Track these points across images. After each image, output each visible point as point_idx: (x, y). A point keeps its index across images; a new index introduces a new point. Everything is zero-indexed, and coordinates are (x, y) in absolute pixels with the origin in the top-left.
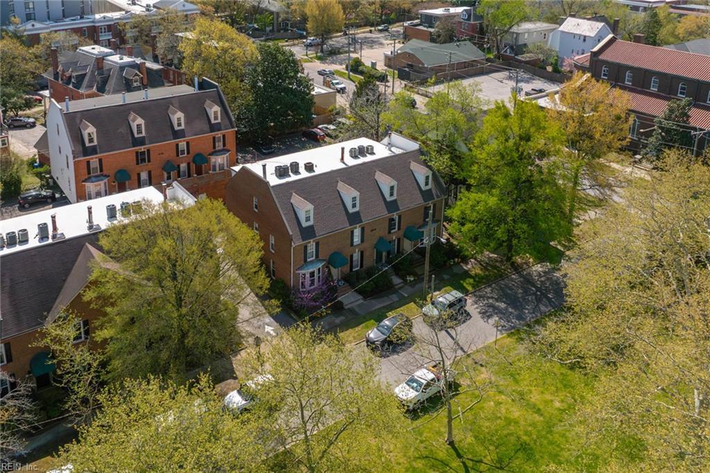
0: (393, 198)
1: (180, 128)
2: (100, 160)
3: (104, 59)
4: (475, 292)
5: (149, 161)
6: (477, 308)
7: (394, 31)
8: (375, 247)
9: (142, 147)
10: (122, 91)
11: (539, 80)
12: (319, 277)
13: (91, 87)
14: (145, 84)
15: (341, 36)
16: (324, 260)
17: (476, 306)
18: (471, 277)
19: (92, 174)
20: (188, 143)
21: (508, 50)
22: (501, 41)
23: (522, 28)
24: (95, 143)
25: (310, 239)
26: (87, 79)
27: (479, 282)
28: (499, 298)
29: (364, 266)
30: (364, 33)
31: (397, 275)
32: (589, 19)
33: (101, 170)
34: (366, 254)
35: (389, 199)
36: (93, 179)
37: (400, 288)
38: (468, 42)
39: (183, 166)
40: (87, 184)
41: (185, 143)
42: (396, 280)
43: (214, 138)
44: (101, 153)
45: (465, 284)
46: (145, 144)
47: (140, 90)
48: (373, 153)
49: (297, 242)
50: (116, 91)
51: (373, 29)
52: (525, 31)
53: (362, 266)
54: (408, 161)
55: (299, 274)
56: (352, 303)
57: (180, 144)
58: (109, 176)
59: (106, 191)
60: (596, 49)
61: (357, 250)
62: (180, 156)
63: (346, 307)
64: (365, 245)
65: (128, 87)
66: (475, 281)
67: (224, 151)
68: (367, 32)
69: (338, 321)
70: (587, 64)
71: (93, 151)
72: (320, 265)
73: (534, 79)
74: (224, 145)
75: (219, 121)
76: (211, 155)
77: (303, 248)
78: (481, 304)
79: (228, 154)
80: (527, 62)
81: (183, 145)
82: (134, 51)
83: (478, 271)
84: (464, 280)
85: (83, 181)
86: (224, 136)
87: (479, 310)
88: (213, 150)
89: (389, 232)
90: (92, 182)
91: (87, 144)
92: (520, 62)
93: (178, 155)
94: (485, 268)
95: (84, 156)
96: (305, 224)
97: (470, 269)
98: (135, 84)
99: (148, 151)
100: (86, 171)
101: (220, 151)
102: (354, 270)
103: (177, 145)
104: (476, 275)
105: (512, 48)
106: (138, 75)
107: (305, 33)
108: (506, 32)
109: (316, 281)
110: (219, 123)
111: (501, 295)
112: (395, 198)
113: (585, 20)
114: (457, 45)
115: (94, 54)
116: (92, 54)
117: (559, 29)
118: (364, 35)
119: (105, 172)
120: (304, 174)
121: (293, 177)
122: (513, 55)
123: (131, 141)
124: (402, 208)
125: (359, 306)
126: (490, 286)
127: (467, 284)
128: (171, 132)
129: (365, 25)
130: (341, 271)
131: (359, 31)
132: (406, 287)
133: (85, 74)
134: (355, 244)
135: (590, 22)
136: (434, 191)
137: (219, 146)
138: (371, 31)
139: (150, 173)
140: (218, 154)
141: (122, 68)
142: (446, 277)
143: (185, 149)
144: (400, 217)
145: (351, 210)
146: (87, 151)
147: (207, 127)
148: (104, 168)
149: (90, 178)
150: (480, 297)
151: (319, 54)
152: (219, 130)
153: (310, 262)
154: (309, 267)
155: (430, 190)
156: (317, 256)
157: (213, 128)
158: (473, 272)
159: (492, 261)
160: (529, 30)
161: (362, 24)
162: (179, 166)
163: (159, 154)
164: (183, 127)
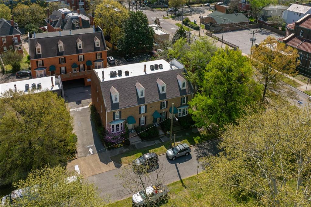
0: (163, 92)
1: (80, 49)
2: (43, 61)
3: (66, 15)
4: (199, 144)
5: (65, 62)
6: (196, 154)
7: (212, 6)
8: (153, 115)
9: (62, 56)
10: (70, 29)
11: (274, 34)
12: (122, 127)
13: (59, 26)
14: (81, 26)
15: (187, 7)
16: (125, 119)
17: (196, 152)
18: (200, 136)
19: (39, 67)
20: (84, 56)
21: (261, 19)
22: (258, 14)
23: (269, 8)
24: (41, 53)
25: (116, 109)
26: (58, 23)
27: (203, 139)
28: (210, 149)
29: (147, 124)
30: (198, 6)
31: (163, 130)
32: (304, 5)
33: (43, 65)
34: (148, 119)
35: (161, 92)
36: (39, 69)
37: (161, 137)
38: (242, 13)
39: (82, 66)
40: (36, 71)
41: (82, 55)
42: (161, 133)
43: (96, 54)
44: (42, 58)
45: (195, 140)
46: (63, 55)
47: (79, 29)
48: (161, 68)
49: (109, 110)
50: (68, 29)
51: (202, 5)
52: (271, 9)
53: (145, 123)
54: (176, 74)
55: (111, 125)
56: (135, 142)
57: (80, 56)
58: (47, 68)
59: (45, 74)
60: (298, 21)
61: (143, 116)
62: (80, 61)
63: (131, 144)
64: (147, 114)
65: (73, 27)
66: (201, 138)
67: (101, 60)
68: (200, 6)
69: (124, 151)
70: (293, 29)
71: (39, 56)
72: (122, 122)
73: (271, 33)
74: (101, 57)
75: (99, 46)
76: (94, 61)
77: (113, 113)
78: (199, 152)
79: (103, 61)
80: (270, 25)
81: (81, 56)
82: (80, 11)
83: (205, 133)
84: (195, 137)
85: (35, 69)
86: (101, 53)
87: (197, 155)
88: (96, 59)
89: (161, 109)
90: (39, 70)
91: (37, 54)
92: (266, 24)
93: (79, 61)
94: (209, 132)
95: (35, 59)
96: (114, 102)
97: (201, 131)
98: (76, 26)
99: (65, 58)
100: (36, 65)
101: (99, 60)
102: (141, 125)
103: (78, 56)
104: (203, 135)
105: (263, 17)
106: (78, 23)
107: (167, 6)
108: (261, 9)
109: (120, 129)
110: (99, 47)
111: (212, 148)
112: (165, 92)
113: (302, 5)
114: (236, 15)
115: (63, 12)
116: (62, 12)
117: (288, 10)
118: (197, 7)
119: (45, 66)
120: (124, 76)
121: (118, 78)
122: (263, 21)
123: (57, 53)
124: (168, 97)
125: (138, 144)
126: (208, 142)
127: (196, 139)
128: (76, 50)
129: (200, 3)
130: (134, 125)
131: (195, 6)
132: (165, 137)
133: (58, 21)
134: (141, 113)
135: (304, 6)
136: (187, 91)
137: (99, 57)
138: (201, 6)
139: (65, 68)
140: (98, 61)
141: (72, 19)
142: (187, 134)
143: (82, 58)
144: (167, 102)
145: (140, 97)
146: (37, 57)
147: (93, 49)
148: (44, 64)
149: (38, 68)
150: (201, 147)
151: (173, 15)
152: (99, 50)
153: (116, 120)
154: (115, 122)
155: (185, 90)
156: (120, 117)
157: (96, 49)
158: (202, 133)
159: (214, 128)
160: (273, 9)
161: (198, 2)
162: (79, 65)
163: (70, 60)
164: (82, 48)
